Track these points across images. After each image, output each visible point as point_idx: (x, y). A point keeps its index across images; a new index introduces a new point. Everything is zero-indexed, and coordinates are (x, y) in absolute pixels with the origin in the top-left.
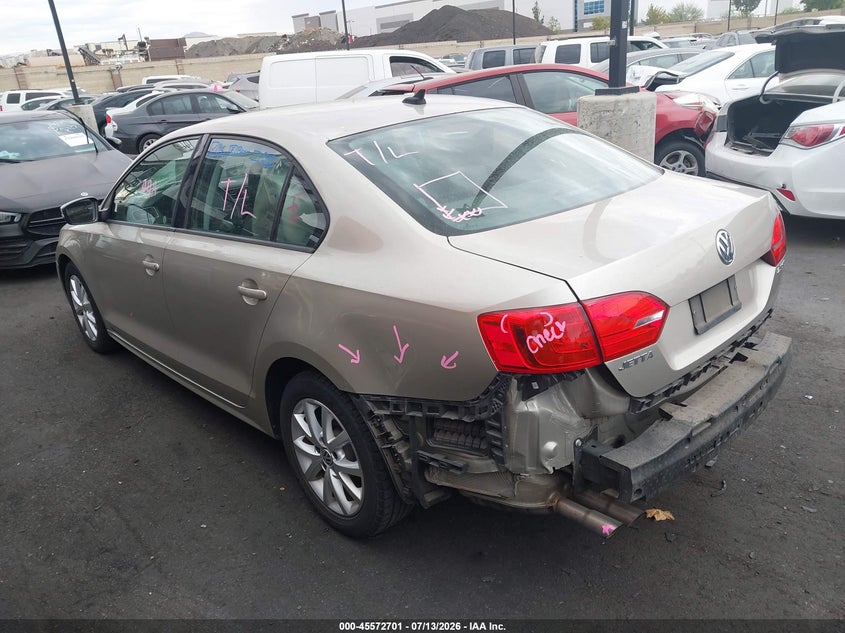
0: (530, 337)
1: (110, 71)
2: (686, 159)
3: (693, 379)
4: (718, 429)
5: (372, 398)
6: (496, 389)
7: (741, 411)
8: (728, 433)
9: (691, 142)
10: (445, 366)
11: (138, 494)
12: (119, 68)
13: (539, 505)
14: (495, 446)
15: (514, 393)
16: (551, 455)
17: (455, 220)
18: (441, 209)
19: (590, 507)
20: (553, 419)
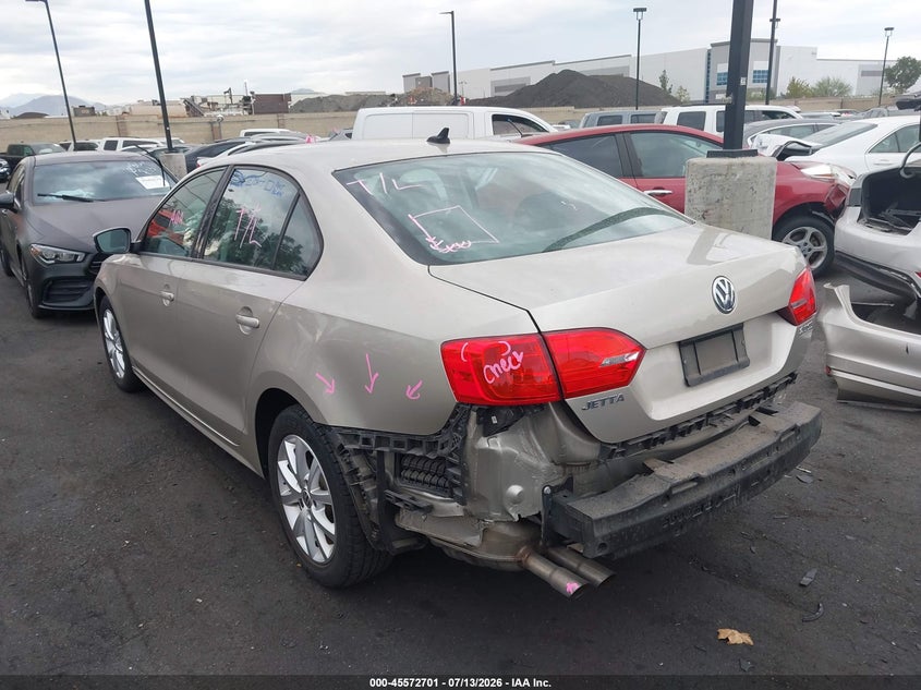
0: (488, 366)
1: (211, 123)
2: (814, 236)
3: (682, 434)
4: (707, 491)
5: (345, 431)
6: (456, 421)
7: (738, 476)
8: (721, 498)
9: (818, 217)
10: (409, 397)
11: (142, 557)
12: (220, 121)
13: (509, 558)
14: (456, 486)
15: (472, 426)
16: (517, 500)
17: (441, 250)
18: (430, 239)
19: (559, 564)
20: (518, 461)
